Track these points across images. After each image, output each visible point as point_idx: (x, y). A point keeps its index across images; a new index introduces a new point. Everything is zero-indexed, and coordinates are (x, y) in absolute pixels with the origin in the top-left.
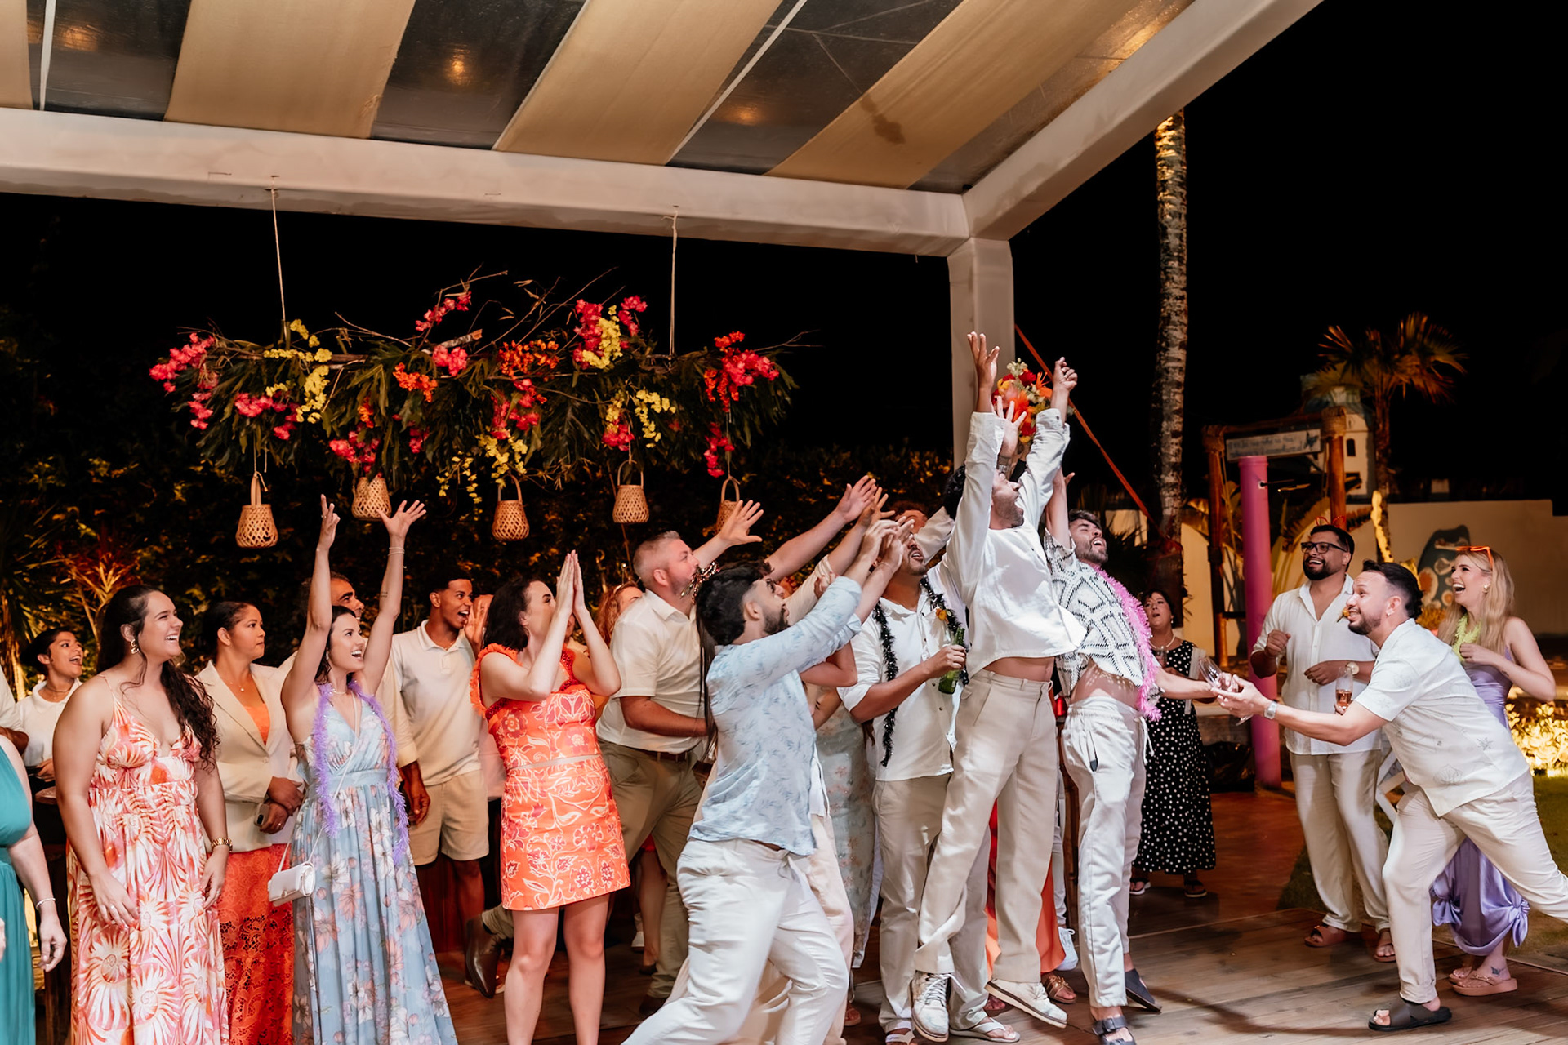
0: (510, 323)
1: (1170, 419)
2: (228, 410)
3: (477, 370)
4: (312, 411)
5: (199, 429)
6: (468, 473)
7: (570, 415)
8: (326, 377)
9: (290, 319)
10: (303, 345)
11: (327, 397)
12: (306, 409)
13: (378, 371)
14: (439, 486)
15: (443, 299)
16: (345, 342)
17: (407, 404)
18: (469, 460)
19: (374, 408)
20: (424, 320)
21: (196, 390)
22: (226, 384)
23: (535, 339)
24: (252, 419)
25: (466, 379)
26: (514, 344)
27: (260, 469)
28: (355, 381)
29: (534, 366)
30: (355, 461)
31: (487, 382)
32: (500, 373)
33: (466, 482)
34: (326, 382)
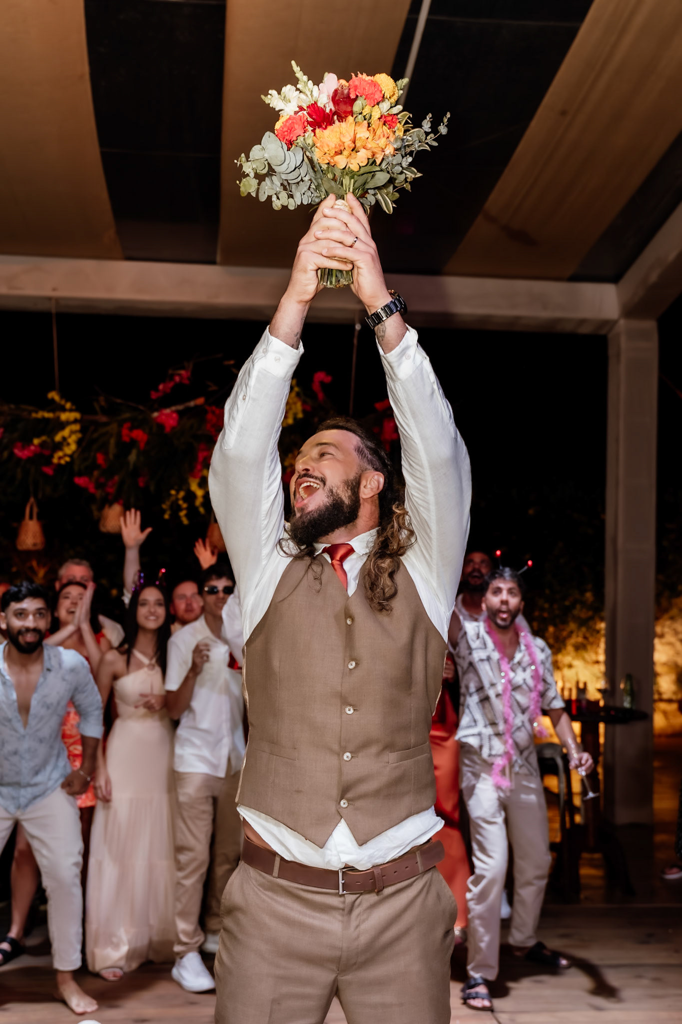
2: (7, 454)
3: (187, 427)
4: (64, 456)
8: (79, 432)
9: (49, 390)
11: (78, 446)
12: (60, 454)
13: (113, 428)
14: (164, 512)
15: (173, 375)
16: (101, 407)
18: (182, 494)
19: (106, 454)
20: (157, 390)
24: (26, 461)
25: (175, 434)
27: (36, 497)
30: (99, 494)
33: (180, 509)
34: (79, 436)
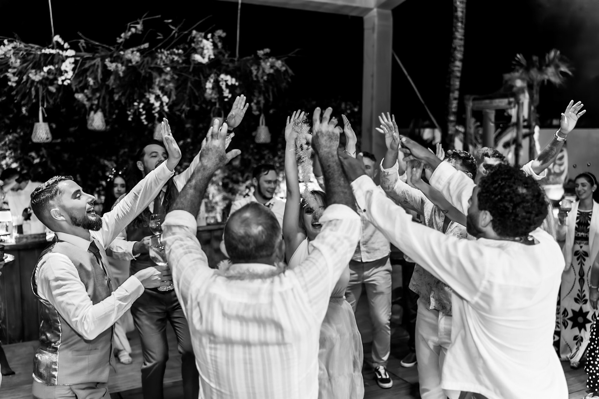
0: (160, 40)
1: (453, 92)
2: (25, 78)
3: (145, 62)
4: (66, 79)
5: (12, 86)
6: (141, 110)
7: (189, 84)
8: (73, 63)
9: (55, 35)
10: (61, 48)
11: (74, 73)
12: (63, 78)
13: (98, 61)
14: (128, 116)
15: (131, 27)
16: (83, 47)
17: (112, 78)
18: (142, 105)
19: (95, 78)
20: (121, 38)
21: (10, 67)
22: (25, 65)
23: (173, 48)
24: (38, 82)
25: (140, 66)
26: (163, 50)
27: (43, 106)
28: (87, 66)
29: (172, 61)
30: (87, 104)
31: (150, 68)
32: (156, 64)
33: (140, 114)
34: (73, 66)
